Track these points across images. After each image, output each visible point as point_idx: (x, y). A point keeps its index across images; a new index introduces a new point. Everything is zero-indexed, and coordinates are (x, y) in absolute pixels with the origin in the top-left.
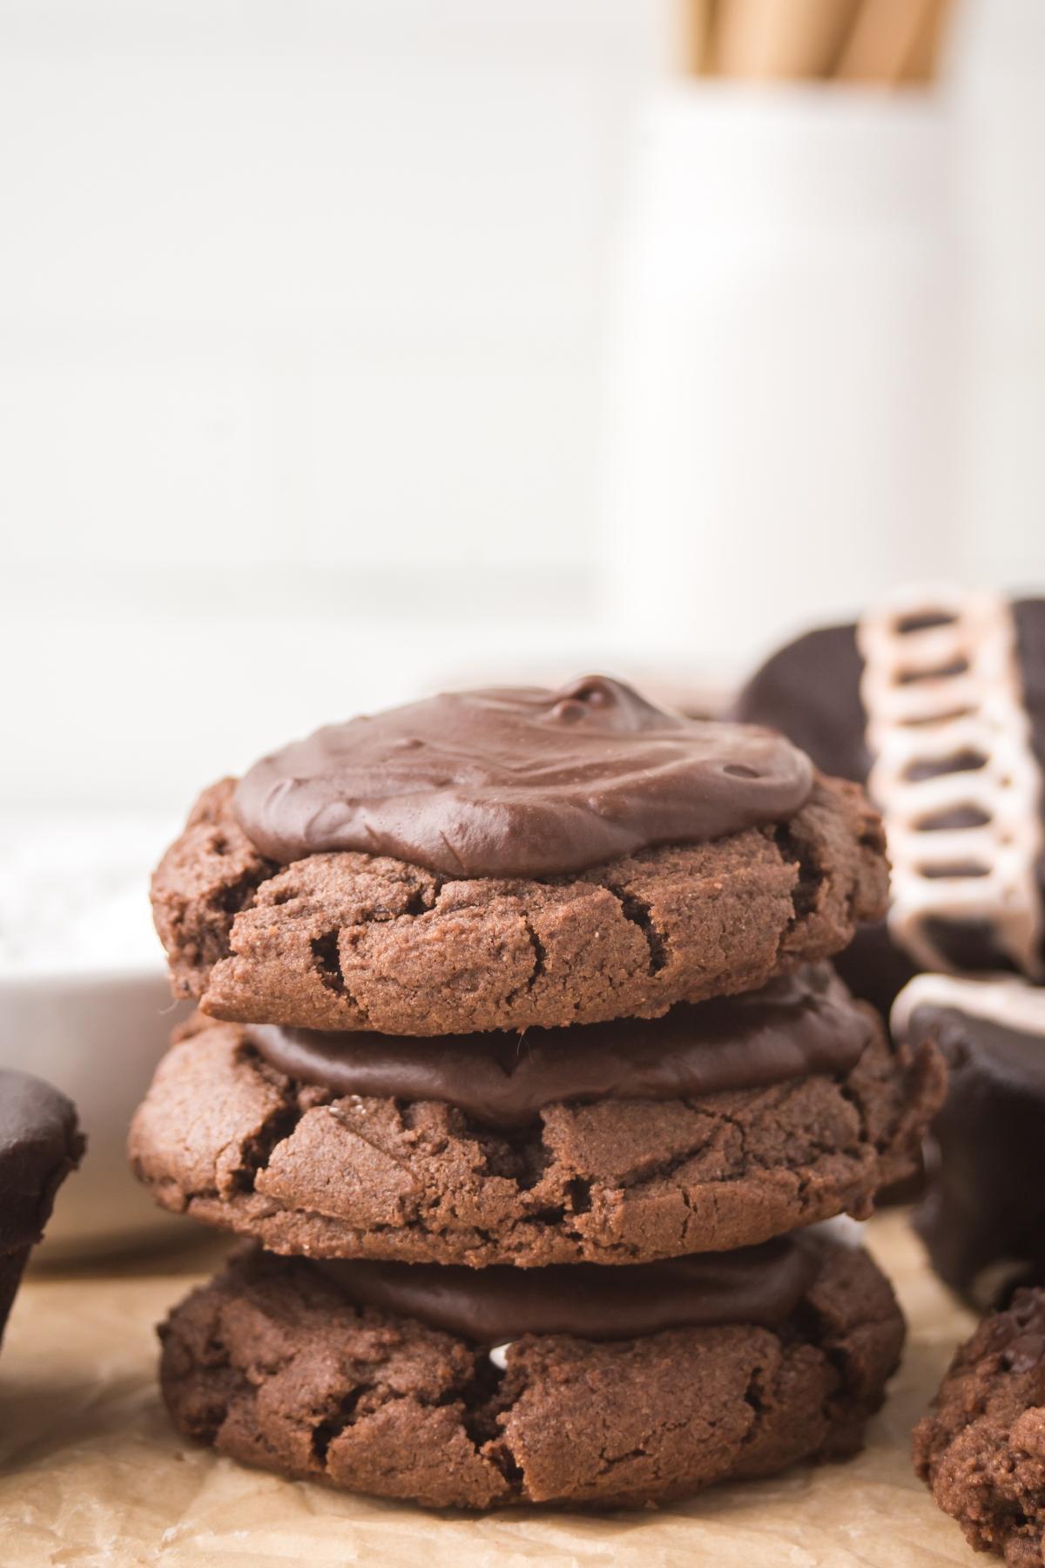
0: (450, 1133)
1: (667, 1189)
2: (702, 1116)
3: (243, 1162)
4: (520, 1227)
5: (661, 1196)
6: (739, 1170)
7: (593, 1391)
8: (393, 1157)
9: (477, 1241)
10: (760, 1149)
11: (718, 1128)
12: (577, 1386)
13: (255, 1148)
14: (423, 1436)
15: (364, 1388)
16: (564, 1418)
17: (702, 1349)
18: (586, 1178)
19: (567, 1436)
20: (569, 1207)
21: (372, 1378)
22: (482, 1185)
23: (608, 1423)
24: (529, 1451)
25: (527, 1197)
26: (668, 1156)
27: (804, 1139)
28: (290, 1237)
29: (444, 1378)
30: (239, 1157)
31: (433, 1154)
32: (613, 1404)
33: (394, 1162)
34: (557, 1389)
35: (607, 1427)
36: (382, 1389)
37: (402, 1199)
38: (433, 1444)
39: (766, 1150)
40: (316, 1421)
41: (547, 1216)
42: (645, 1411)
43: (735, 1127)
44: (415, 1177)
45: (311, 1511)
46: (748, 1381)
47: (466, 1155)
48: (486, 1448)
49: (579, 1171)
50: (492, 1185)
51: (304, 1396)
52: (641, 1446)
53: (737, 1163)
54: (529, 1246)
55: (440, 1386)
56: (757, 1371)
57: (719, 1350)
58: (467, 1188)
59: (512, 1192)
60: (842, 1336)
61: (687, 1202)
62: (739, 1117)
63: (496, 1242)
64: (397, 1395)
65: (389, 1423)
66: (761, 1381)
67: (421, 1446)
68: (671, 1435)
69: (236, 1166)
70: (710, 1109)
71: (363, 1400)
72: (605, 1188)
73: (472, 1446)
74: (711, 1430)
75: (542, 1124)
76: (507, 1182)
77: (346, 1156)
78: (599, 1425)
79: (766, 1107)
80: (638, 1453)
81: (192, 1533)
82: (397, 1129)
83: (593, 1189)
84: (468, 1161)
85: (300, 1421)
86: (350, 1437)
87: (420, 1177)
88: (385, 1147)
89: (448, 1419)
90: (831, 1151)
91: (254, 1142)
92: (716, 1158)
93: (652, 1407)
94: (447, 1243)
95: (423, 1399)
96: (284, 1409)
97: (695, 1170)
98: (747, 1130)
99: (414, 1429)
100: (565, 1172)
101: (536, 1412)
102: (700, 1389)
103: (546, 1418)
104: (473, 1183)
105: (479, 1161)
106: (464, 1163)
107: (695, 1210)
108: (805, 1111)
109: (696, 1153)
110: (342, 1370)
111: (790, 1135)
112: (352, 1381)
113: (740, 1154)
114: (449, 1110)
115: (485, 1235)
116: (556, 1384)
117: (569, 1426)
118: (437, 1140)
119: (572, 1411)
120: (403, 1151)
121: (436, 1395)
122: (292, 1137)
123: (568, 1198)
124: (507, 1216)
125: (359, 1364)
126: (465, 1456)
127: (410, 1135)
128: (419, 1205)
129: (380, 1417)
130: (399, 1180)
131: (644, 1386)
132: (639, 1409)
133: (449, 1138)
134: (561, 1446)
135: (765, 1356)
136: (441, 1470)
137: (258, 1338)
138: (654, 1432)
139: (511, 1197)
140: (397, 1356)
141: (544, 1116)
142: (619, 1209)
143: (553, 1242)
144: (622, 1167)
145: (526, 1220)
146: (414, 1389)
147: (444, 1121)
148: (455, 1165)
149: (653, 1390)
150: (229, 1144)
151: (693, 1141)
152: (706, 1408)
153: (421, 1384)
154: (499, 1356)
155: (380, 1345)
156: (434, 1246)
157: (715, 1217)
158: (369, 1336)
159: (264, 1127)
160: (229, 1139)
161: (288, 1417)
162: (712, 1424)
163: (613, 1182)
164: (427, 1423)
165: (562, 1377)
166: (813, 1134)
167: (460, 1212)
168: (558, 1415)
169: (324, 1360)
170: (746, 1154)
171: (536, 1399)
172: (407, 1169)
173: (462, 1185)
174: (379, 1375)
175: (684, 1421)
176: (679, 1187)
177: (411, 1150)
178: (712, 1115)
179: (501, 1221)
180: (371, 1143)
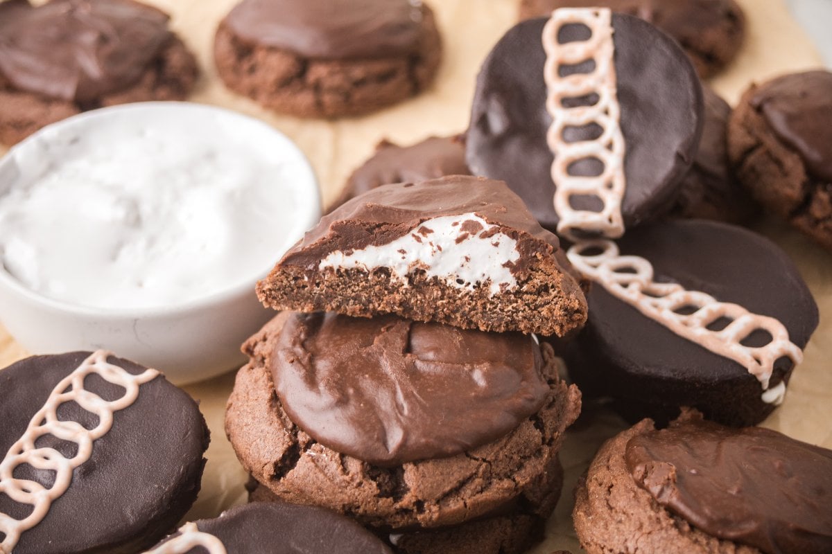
0: (364, 477)
1: (458, 500)
2: (473, 461)
4: (395, 516)
5: (453, 505)
6: (487, 486)
8: (339, 487)
9: (376, 519)
11: (479, 466)
18: (422, 500)
20: (415, 511)
22: (378, 502)
25: (397, 506)
26: (458, 485)
31: (356, 487)
33: (340, 490)
41: (406, 511)
43: (488, 464)
47: (371, 487)
49: (420, 498)
50: (382, 501)
53: (488, 479)
54: (398, 523)
58: (371, 503)
59: (391, 504)
61: (465, 506)
62: (489, 458)
70: (477, 456)
72: (430, 505)
75: (403, 471)
76: (389, 500)
77: (319, 483)
82: (341, 473)
83: (426, 505)
84: (372, 492)
88: (335, 482)
91: (279, 463)
92: (478, 481)
97: (468, 491)
98: (492, 463)
100: (414, 497)
104: (374, 501)
105: (377, 492)
106: (370, 492)
107: (469, 508)
109: (470, 479)
113: (489, 475)
114: (363, 464)
115: (379, 518)
118: (358, 481)
120: (343, 484)
122: (296, 468)
123: (415, 507)
124: (389, 513)
127: (347, 478)
133: (364, 480)
139: (391, 506)
141: (404, 467)
142: (437, 513)
143: (408, 521)
144: (438, 494)
145: (397, 513)
147: (361, 470)
148: (366, 492)
150: (268, 462)
151: (468, 474)
157: (478, 509)
160: (268, 460)
163: (434, 502)
166: (522, 453)
167: (368, 512)
172: (346, 494)
173: (369, 502)
176: (462, 499)
178: (477, 460)
179: (386, 515)
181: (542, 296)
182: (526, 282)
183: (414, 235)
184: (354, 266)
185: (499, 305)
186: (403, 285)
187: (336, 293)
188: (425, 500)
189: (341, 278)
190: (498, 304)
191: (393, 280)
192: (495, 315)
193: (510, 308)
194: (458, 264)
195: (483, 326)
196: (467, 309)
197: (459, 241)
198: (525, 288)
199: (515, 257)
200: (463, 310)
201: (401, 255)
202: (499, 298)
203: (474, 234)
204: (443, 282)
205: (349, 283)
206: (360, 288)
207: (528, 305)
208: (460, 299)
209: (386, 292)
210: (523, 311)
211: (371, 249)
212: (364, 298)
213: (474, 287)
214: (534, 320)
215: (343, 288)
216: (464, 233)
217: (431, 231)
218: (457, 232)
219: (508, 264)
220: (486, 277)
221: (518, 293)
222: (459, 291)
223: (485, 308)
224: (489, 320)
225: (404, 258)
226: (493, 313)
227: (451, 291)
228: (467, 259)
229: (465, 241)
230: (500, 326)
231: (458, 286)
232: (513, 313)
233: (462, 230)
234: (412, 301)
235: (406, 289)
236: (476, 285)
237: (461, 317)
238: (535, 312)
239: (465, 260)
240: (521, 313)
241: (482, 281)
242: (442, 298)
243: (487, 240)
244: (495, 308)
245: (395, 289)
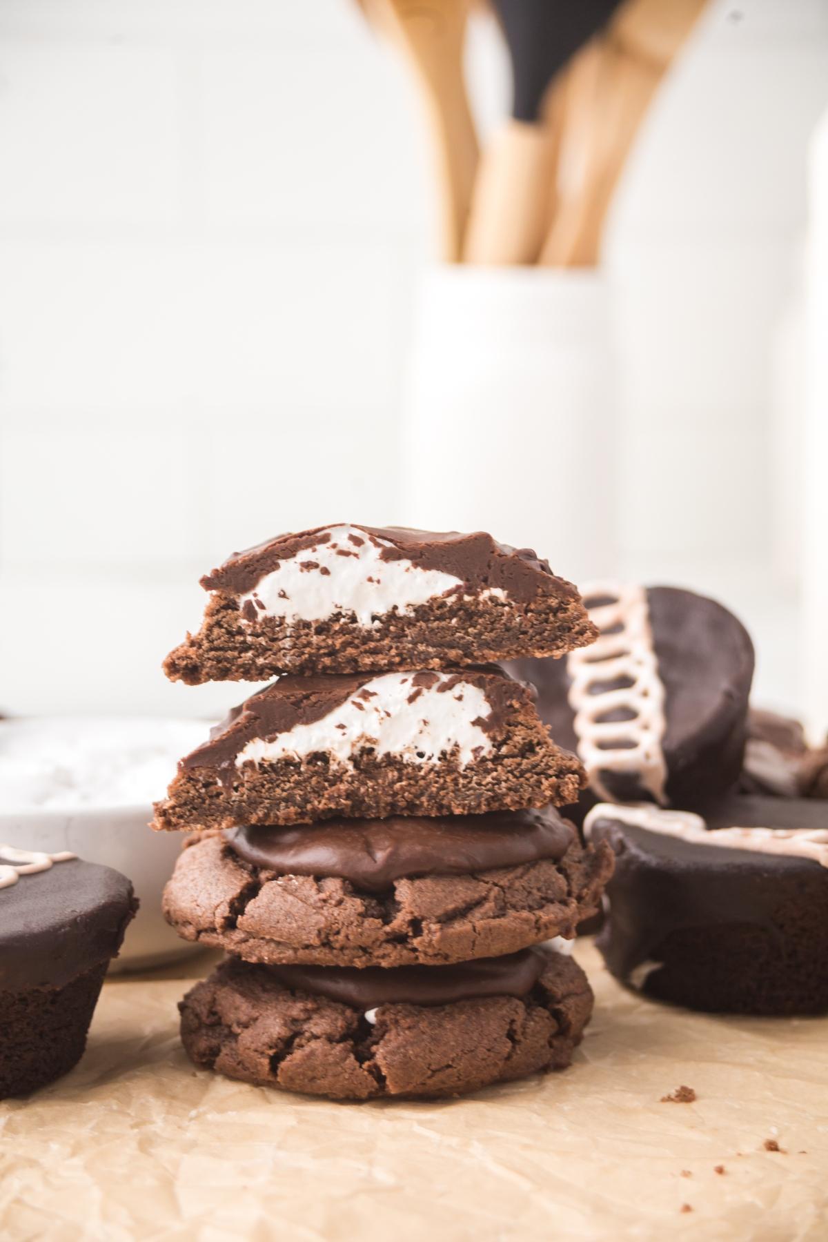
0: (345, 894)
1: (464, 923)
2: (482, 883)
3: (230, 912)
4: (385, 945)
5: (459, 927)
6: (501, 912)
7: (424, 1033)
8: (314, 908)
9: (361, 953)
10: (513, 901)
11: (490, 890)
12: (415, 1030)
13: (236, 904)
14: (331, 1059)
15: (298, 1034)
16: (408, 1048)
17: (482, 1010)
18: (420, 918)
19: (410, 1058)
20: (411, 934)
21: (302, 1029)
22: (363, 923)
23: (432, 1050)
24: (389, 1066)
25: (387, 929)
26: (464, 905)
27: (537, 895)
28: (257, 952)
29: (341, 1027)
30: (228, 909)
31: (336, 906)
32: (434, 1039)
33: (314, 911)
34: (404, 1033)
35: (431, 1052)
36: (307, 1034)
37: (319, 931)
38: (337, 1063)
39: (517, 901)
40: (271, 1052)
41: (399, 939)
42: (452, 1043)
43: (500, 889)
44: (326, 918)
45: (269, 1101)
46: (508, 1027)
47: (355, 905)
48: (366, 1065)
49: (416, 914)
50: (368, 922)
51: (265, 1039)
52: (450, 1063)
53: (500, 909)
54: (388, 955)
55: (339, 1032)
56: (513, 1021)
57: (492, 1010)
58: (355, 924)
59: (379, 926)
60: (559, 1002)
61: (474, 930)
62: (501, 883)
63: (371, 953)
64: (316, 1037)
65: (312, 1053)
66: (515, 1027)
67: (330, 1064)
68: (466, 1056)
69: (226, 914)
70: (486, 879)
71: (297, 1041)
72: (430, 923)
73: (357, 1064)
74: (488, 1053)
75: (394, 889)
76: (376, 921)
77: (288, 907)
78: (427, 1051)
79: (517, 878)
80: (449, 1066)
81: (205, 1113)
82: (315, 893)
83: (424, 924)
84: (355, 910)
85: (262, 1053)
86: (290, 1061)
87: (329, 919)
88: (309, 902)
89: (345, 1050)
90: (552, 901)
91: (236, 901)
92: (489, 906)
93: (455, 1041)
94: (344, 955)
95: (330, 1039)
96: (253, 1046)
97: (478, 913)
98: (506, 890)
99: (326, 1056)
100: (408, 915)
101: (393, 1045)
102: (482, 1031)
103: (398, 1048)
104: (358, 921)
105: (361, 909)
106: (353, 911)
107: (479, 934)
108: (537, 880)
109: (479, 903)
110: (285, 1025)
111: (530, 893)
112: (291, 1030)
113: (503, 904)
114: (344, 882)
115: (364, 950)
116: (404, 1029)
117: (411, 1052)
118: (338, 898)
119: (412, 1044)
120: (319, 904)
121: (337, 1037)
122: (257, 898)
123: (410, 929)
124: (377, 939)
125: (295, 1021)
126: (354, 1070)
127: (322, 896)
128: (329, 934)
129: (307, 1049)
130: (318, 920)
131: (451, 1030)
132: (449, 1042)
133: (345, 897)
134: (407, 1063)
135: (517, 1013)
136: (341, 1078)
137: (237, 1008)
138: (457, 1055)
139: (379, 929)
140: (315, 1016)
141: (396, 884)
142: (438, 934)
143: (402, 953)
144: (439, 912)
145: (387, 941)
146: (325, 1034)
147: (341, 888)
148: (347, 912)
149: (457, 1032)
150: (222, 902)
151: (476, 896)
152: (486, 1041)
153: (329, 1031)
154: (371, 1016)
155: (306, 1010)
156: (337, 957)
157: (490, 938)
158: (300, 1005)
159: (241, 893)
160: (222, 900)
161: (256, 1051)
162: (489, 1050)
163: (434, 920)
164: (333, 1052)
165: (406, 1025)
166: (542, 893)
167: (351, 937)
168: (404, 1047)
169: (275, 1019)
170: (506, 903)
171: (392, 1038)
172: (322, 914)
173: (352, 923)
174: (305, 1027)
175: (473, 1049)
176: (470, 922)
177: (323, 904)
178: (487, 883)
179: (374, 942)
180: (301, 900)
181: (528, 758)
182: (504, 742)
183: (354, 703)
184: (281, 755)
185: (475, 778)
186: (347, 771)
187: (261, 797)
188: (423, 919)
189: (266, 775)
190: (472, 778)
191: (334, 767)
192: (471, 792)
193: (489, 779)
194: (415, 731)
195: (458, 808)
196: (434, 789)
197: (411, 699)
198: (504, 750)
199: (485, 710)
200: (429, 790)
201: (341, 731)
202: (472, 769)
203: (429, 688)
204: (399, 758)
205: (278, 779)
206: (292, 785)
207: (511, 772)
208: (424, 778)
209: (326, 784)
210: (505, 781)
211: (300, 730)
212: (298, 798)
213: (440, 759)
214: (521, 790)
215: (269, 788)
216: (415, 689)
217: (374, 694)
218: (408, 689)
219: (478, 722)
220: (453, 742)
221: (497, 759)
222: (420, 768)
223: (457, 784)
224: (464, 799)
225: (344, 734)
226: (470, 789)
227: (410, 770)
228: (425, 722)
229: (419, 699)
230: (479, 805)
231: (418, 761)
232: (494, 785)
233: (413, 685)
234: (362, 790)
235: (352, 776)
236: (441, 756)
237: (428, 801)
238: (522, 779)
239: (422, 723)
240: (503, 784)
241: (449, 749)
242: (400, 780)
243: (449, 695)
244: (470, 782)
245: (338, 778)
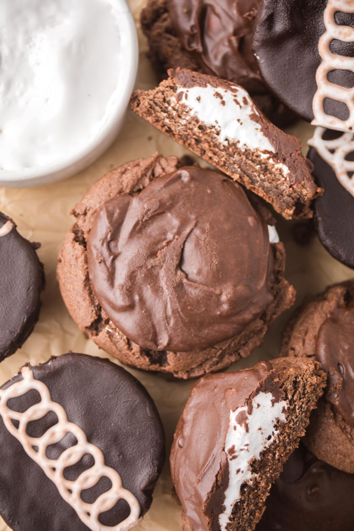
181: (299, 387)
182: (286, 395)
183: (231, 459)
184: (232, 507)
185: (293, 417)
186: (256, 478)
187: (243, 527)
189: (236, 519)
190: (292, 418)
191: (251, 483)
192: (298, 423)
193: (298, 411)
194: (260, 435)
195: (301, 434)
196: (287, 440)
197: (247, 431)
198: (290, 397)
199: (269, 396)
200: (286, 443)
201: (240, 473)
202: (288, 416)
203: (246, 418)
204: (265, 449)
205: (240, 514)
206: (247, 508)
207: (300, 399)
208: (280, 442)
209: (256, 491)
210: (303, 404)
211: (227, 493)
212: (253, 508)
213: (276, 430)
214: (310, 398)
215: (242, 520)
216: (243, 425)
217: (233, 447)
218: (241, 429)
219: (273, 402)
220: (275, 420)
221: (291, 402)
222: (275, 441)
223: (291, 428)
224: (299, 428)
225: (243, 472)
226: (296, 423)
227: (273, 447)
229: (249, 426)
230: (305, 422)
231: (272, 440)
232: (301, 410)
233: (241, 425)
234: (268, 475)
235: (259, 477)
236: (275, 428)
237: (290, 446)
238: (306, 395)
239: (259, 430)
240: (303, 405)
241: (275, 423)
242: (274, 454)
243: (255, 410)
244: (293, 421)
245: (257, 483)
